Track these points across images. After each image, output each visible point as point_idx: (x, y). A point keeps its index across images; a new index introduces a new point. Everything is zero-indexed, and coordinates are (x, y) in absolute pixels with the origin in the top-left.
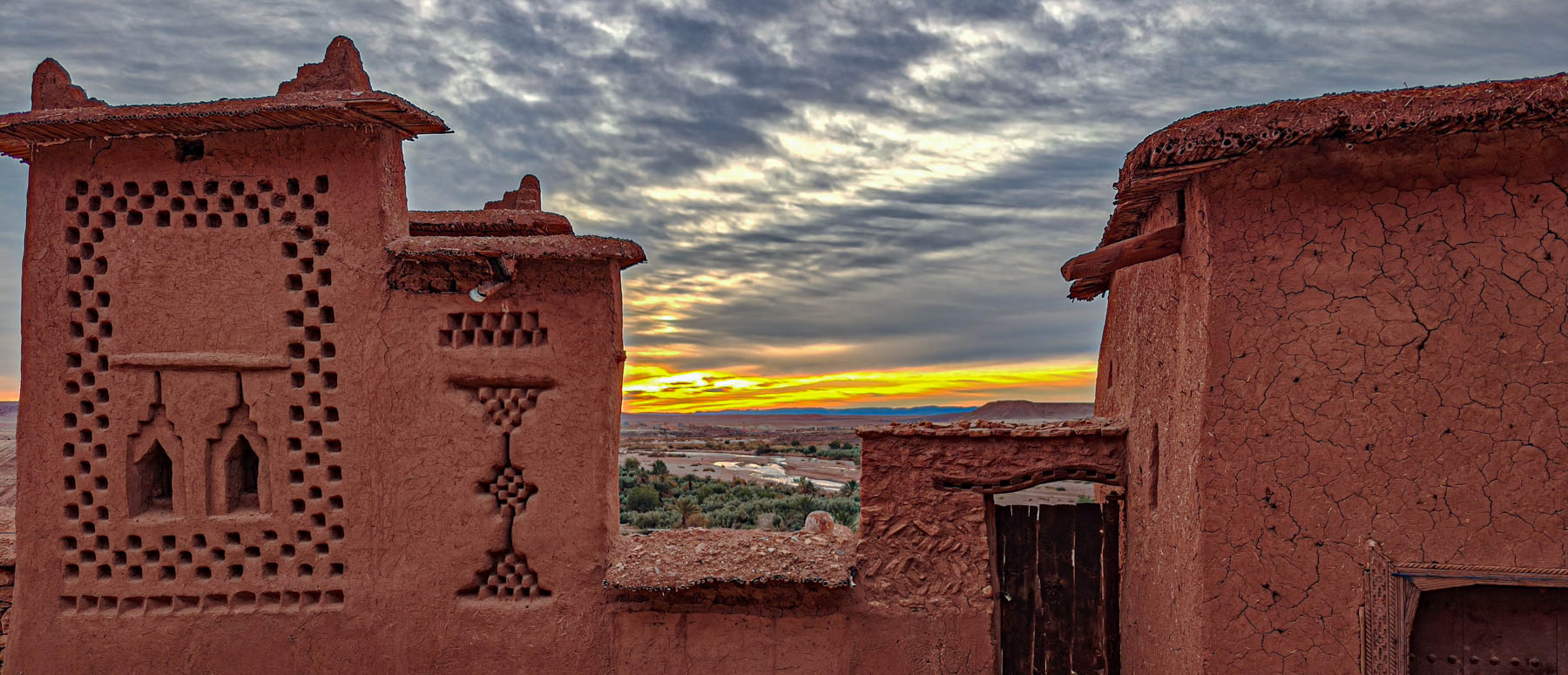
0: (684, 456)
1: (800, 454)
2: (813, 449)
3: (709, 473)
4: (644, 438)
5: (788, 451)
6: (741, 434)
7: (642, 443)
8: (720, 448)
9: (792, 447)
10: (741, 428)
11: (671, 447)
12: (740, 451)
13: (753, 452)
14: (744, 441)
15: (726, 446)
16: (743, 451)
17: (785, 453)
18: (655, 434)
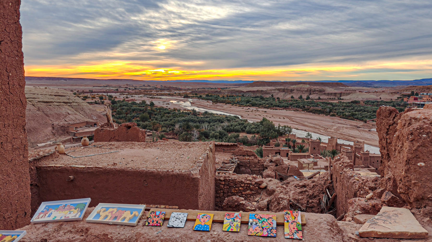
0: (161, 98)
1: (197, 98)
2: (201, 96)
3: (168, 105)
4: (150, 90)
5: (193, 97)
6: (180, 90)
7: (149, 92)
8: (172, 95)
9: (195, 95)
10: (180, 87)
11: (157, 95)
12: (179, 97)
13: (183, 97)
14: (181, 92)
15: (175, 94)
16: (180, 97)
17: (192, 97)
18: (153, 89)
